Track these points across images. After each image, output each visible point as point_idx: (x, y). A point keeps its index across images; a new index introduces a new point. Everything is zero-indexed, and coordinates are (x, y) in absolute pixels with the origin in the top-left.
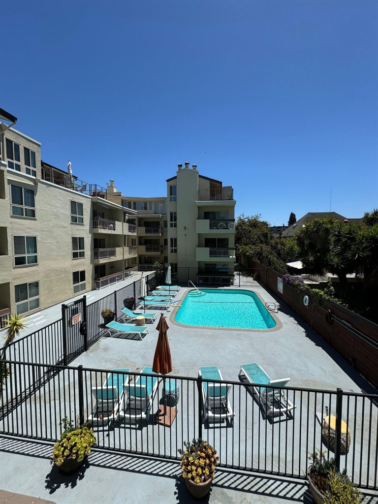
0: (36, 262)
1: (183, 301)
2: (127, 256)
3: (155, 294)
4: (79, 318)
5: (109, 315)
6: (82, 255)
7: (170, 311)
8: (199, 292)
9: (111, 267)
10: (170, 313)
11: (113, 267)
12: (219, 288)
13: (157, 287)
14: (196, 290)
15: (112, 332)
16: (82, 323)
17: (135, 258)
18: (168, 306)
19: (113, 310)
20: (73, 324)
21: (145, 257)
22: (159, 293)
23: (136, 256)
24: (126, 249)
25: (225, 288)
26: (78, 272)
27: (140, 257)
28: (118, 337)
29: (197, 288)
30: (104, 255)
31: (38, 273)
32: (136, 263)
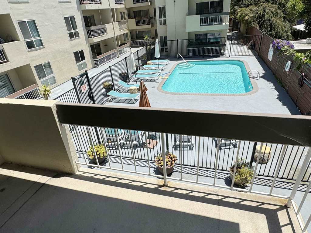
0: (42, 45)
1: (171, 73)
2: (118, 33)
3: (146, 69)
4: (85, 88)
5: (108, 87)
6: (77, 35)
7: (158, 82)
8: (188, 64)
9: (105, 45)
10: (158, 84)
11: (107, 45)
12: (208, 59)
13: (148, 62)
14: (185, 62)
15: (112, 99)
16: (89, 91)
17: (127, 34)
18: (157, 78)
19: (111, 82)
20: (83, 92)
21: (136, 32)
22: (150, 67)
23: (127, 31)
24: (116, 24)
25: (215, 59)
26: (78, 52)
27: (131, 32)
28: (117, 102)
29: (186, 61)
30: (96, 33)
31: (47, 55)
32: (128, 39)
